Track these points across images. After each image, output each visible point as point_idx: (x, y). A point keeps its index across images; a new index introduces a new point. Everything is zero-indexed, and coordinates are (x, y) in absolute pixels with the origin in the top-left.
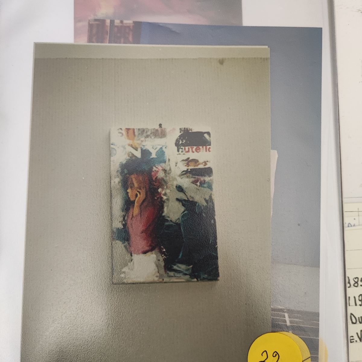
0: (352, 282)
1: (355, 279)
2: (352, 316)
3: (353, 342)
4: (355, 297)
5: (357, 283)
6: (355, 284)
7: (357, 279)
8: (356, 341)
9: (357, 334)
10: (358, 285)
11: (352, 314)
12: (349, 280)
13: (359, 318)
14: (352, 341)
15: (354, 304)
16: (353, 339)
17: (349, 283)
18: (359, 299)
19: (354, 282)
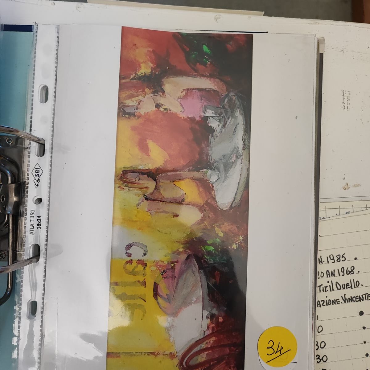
0: (336, 259)
1: (337, 256)
2: (337, 284)
3: (340, 303)
4: (338, 270)
5: (339, 259)
6: (337, 260)
7: (339, 256)
8: (342, 303)
9: (342, 297)
10: (340, 261)
11: (337, 282)
12: (333, 257)
13: (342, 285)
14: (338, 303)
15: (338, 275)
16: (339, 301)
17: (333, 259)
18: (342, 271)
19: (337, 259)
